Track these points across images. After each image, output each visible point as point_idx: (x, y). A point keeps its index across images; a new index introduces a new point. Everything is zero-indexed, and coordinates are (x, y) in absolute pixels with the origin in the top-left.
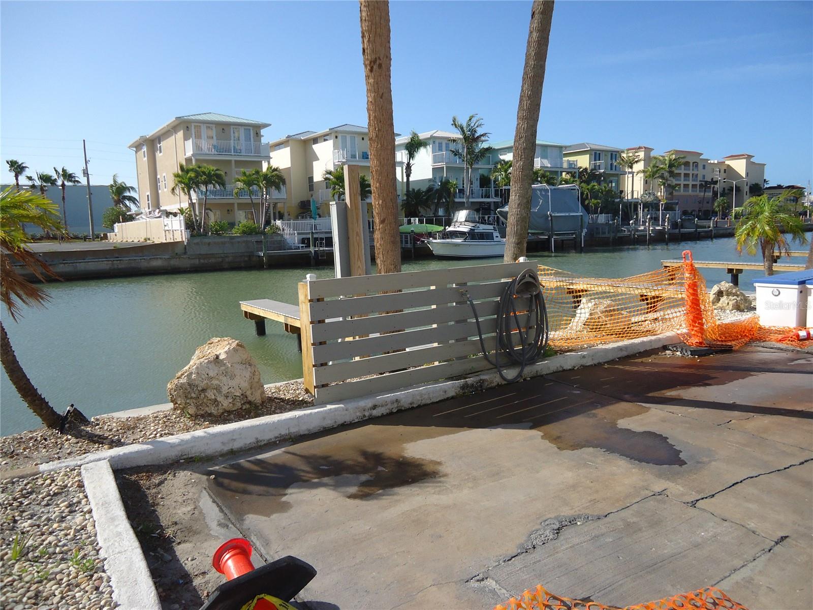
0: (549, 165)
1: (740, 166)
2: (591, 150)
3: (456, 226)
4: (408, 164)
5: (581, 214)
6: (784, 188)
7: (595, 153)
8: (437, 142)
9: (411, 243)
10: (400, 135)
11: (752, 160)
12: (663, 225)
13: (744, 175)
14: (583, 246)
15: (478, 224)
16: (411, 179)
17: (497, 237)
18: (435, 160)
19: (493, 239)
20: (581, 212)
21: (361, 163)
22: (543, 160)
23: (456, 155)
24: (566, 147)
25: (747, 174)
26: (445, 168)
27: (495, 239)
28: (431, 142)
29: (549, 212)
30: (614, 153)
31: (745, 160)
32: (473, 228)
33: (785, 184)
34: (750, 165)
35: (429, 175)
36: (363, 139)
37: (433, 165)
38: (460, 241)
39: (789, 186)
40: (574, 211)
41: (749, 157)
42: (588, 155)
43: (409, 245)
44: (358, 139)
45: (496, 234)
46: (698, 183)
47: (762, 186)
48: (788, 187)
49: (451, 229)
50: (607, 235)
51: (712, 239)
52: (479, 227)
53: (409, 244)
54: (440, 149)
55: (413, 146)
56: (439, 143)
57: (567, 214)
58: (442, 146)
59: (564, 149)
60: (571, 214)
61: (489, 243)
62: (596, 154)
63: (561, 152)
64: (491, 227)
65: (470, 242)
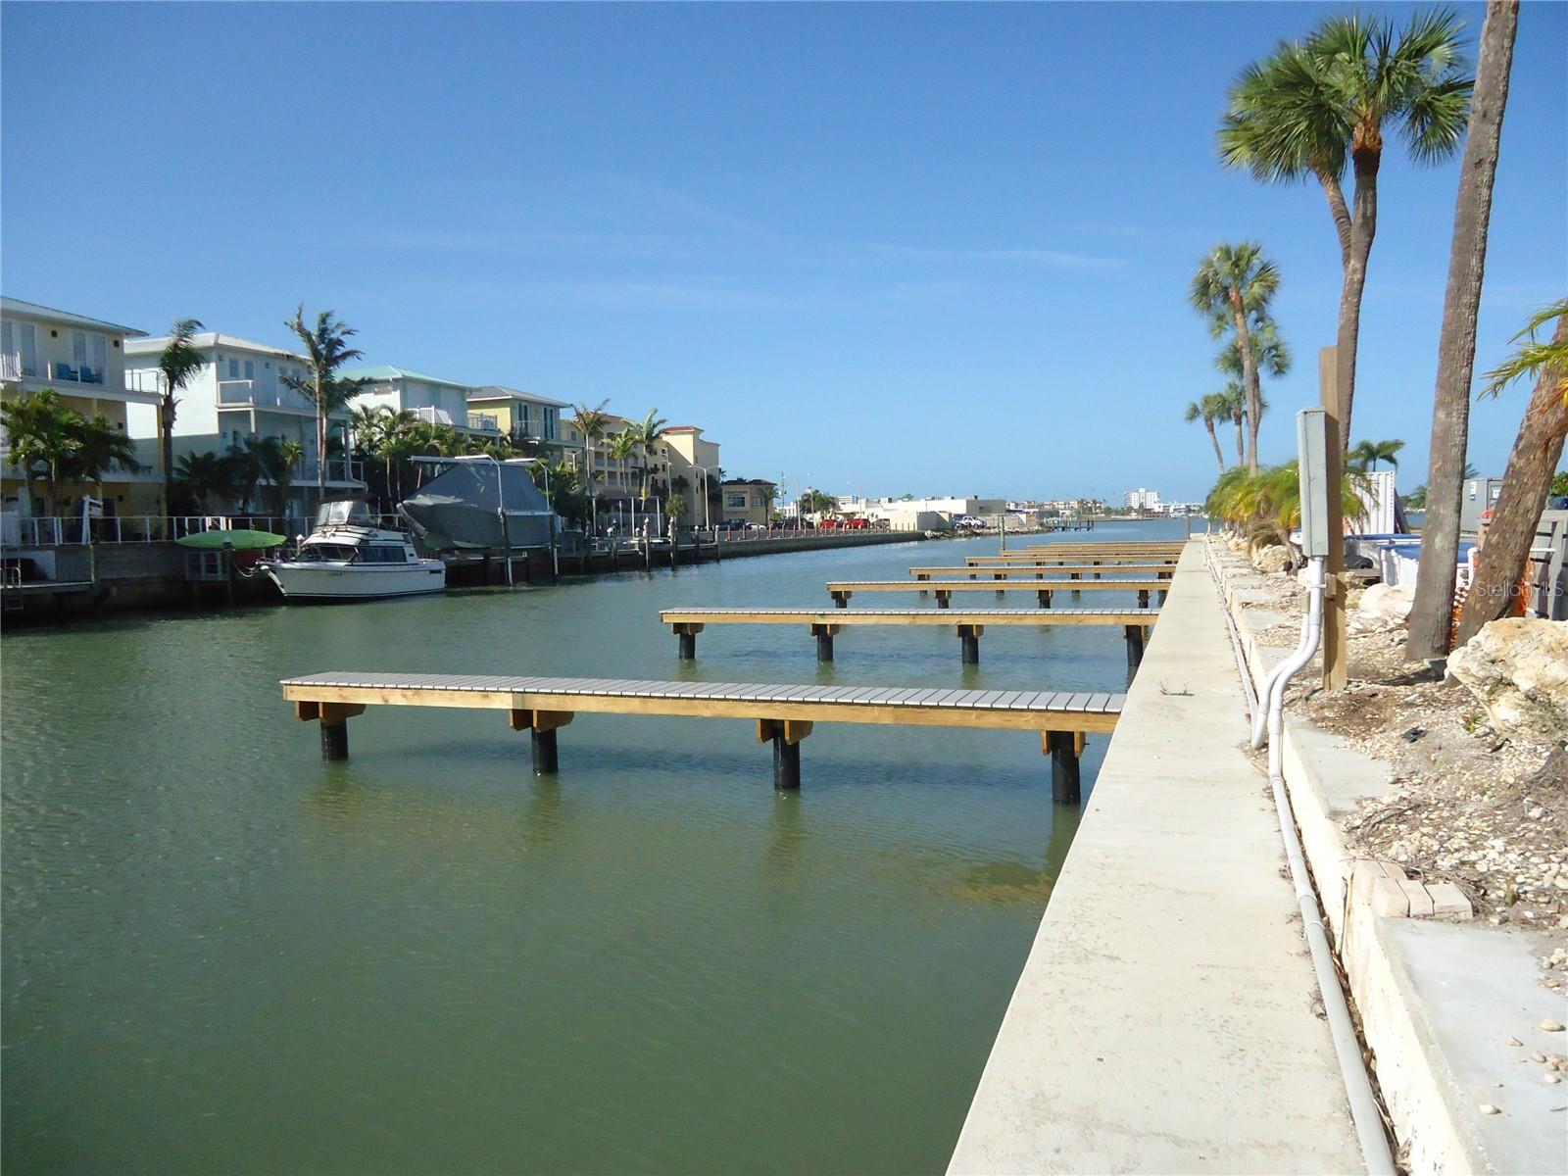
0: (450, 422)
1: (684, 445)
2: (515, 399)
3: (328, 534)
4: (168, 399)
5: (551, 513)
6: (747, 484)
7: (520, 406)
8: (227, 358)
9: (224, 572)
10: (148, 335)
11: (702, 437)
12: (664, 534)
13: (690, 459)
14: (557, 572)
15: (375, 531)
16: (175, 433)
17: (411, 555)
18: (226, 394)
19: (405, 561)
20: (550, 510)
21: (64, 389)
22: (439, 411)
23: (292, 387)
24: (471, 391)
25: (696, 460)
26: (252, 414)
27: (410, 560)
28: (214, 356)
29: (499, 510)
30: (549, 408)
31: (691, 436)
32: (365, 537)
33: (749, 478)
34: (698, 444)
35: (211, 427)
36: (54, 334)
37: (220, 405)
38: (343, 564)
39: (754, 481)
40: (538, 509)
41: (697, 432)
42: (509, 409)
43: (220, 576)
44: (41, 334)
45: (409, 549)
46: (629, 471)
47: (717, 479)
48: (751, 483)
49: (315, 539)
50: (574, 554)
51: (718, 561)
52: (376, 536)
53: (220, 573)
54: (234, 374)
55: (178, 363)
56: (231, 361)
57: (529, 514)
58: (237, 369)
59: (468, 393)
60: (536, 514)
61: (398, 568)
62: (522, 408)
63: (463, 399)
64: (399, 535)
65: (361, 567)
